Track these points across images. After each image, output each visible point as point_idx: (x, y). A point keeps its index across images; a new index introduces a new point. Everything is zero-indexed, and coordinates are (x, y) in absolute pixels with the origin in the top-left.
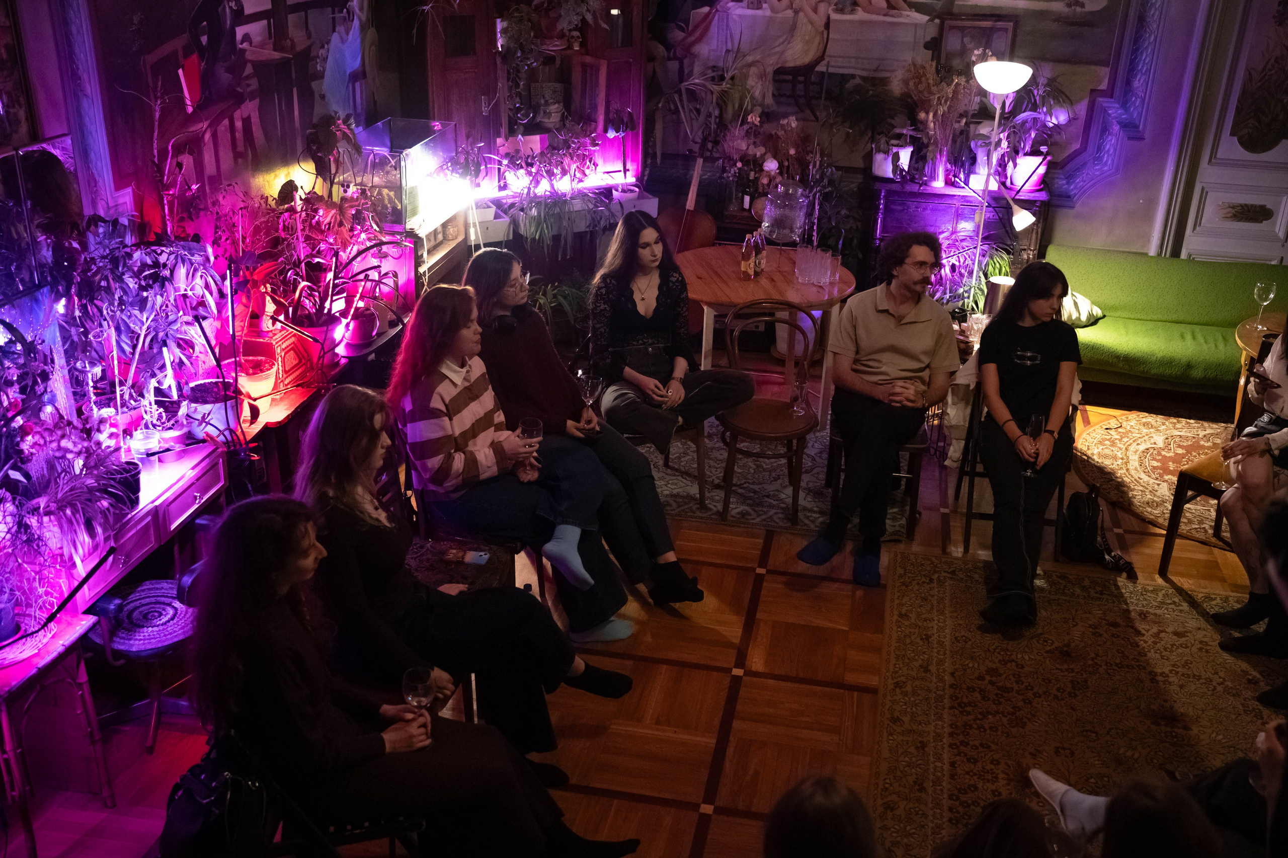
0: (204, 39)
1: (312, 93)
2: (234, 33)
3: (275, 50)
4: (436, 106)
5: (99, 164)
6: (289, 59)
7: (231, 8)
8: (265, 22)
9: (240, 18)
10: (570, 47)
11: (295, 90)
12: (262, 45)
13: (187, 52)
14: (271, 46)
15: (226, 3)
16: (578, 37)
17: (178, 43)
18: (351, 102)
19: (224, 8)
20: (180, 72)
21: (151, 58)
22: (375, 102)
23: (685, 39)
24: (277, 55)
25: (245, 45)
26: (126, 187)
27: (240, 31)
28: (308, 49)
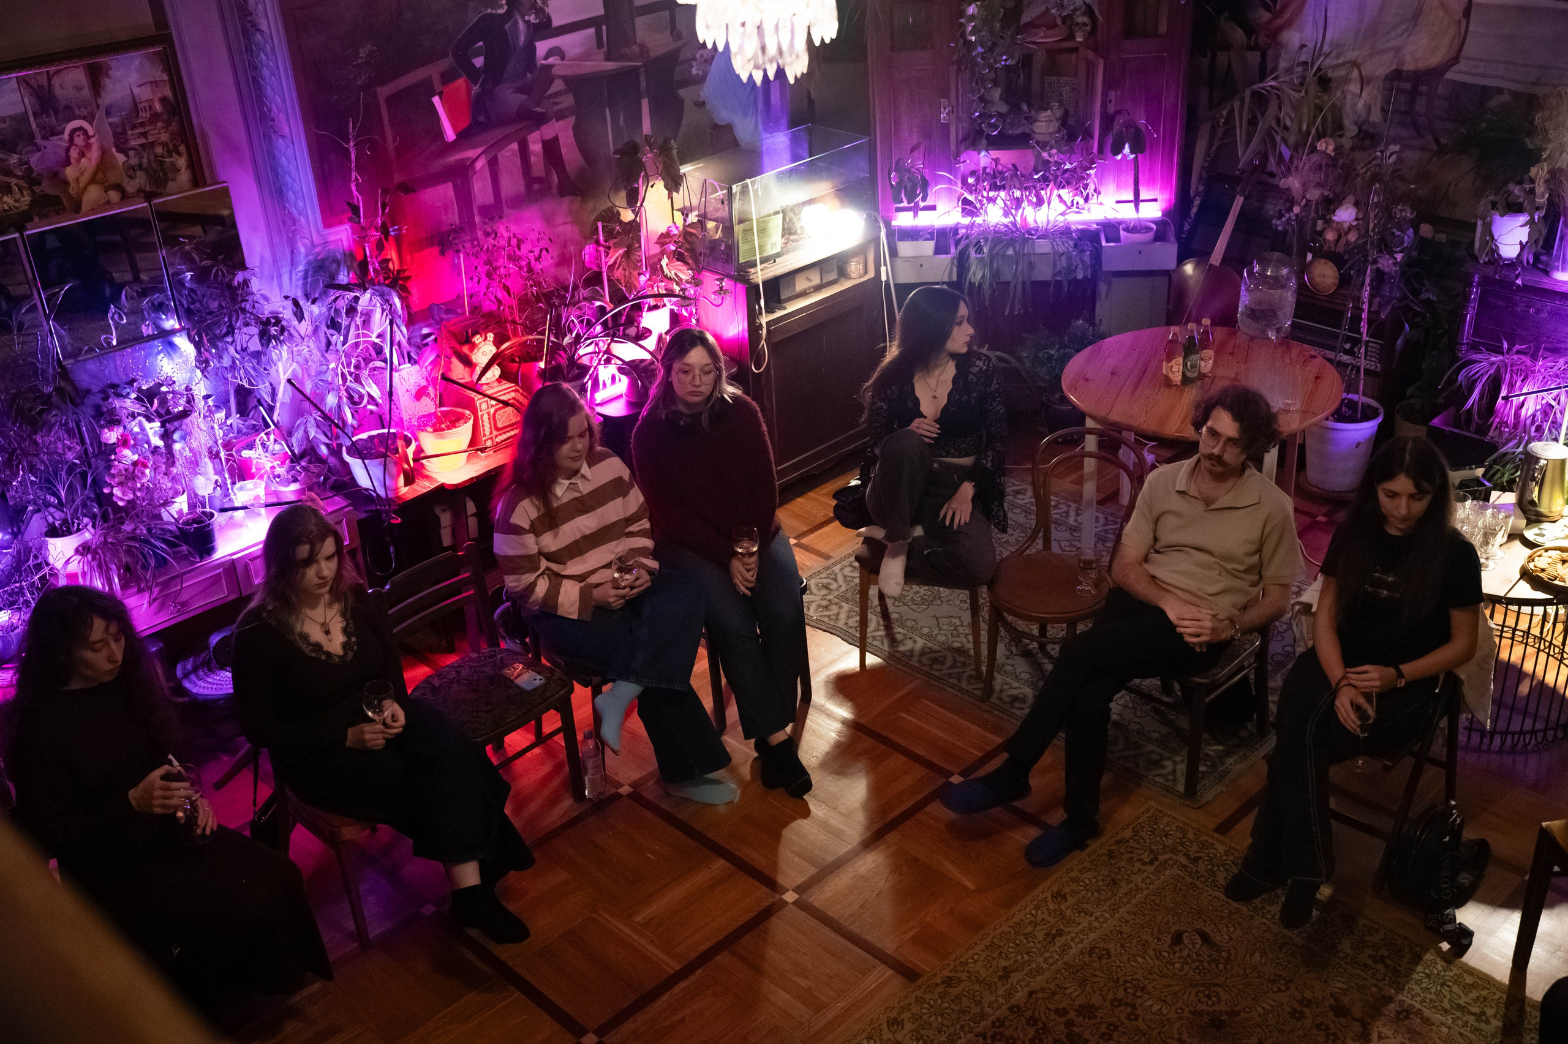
0: (479, 62)
1: (680, 102)
2: (531, 49)
3: (608, 59)
4: (877, 110)
5: (300, 204)
6: (636, 68)
7: (527, 23)
8: (591, 31)
9: (544, 28)
10: (1071, 36)
11: (645, 103)
12: (584, 57)
13: (447, 77)
14: (602, 56)
15: (518, 17)
16: (1085, 24)
17: (433, 71)
18: (761, 106)
19: (516, 22)
20: (436, 100)
21: (384, 92)
22: (811, 102)
23: (1271, 21)
24: (611, 65)
25: (551, 60)
26: (341, 223)
27: (542, 47)
28: (676, 52)
